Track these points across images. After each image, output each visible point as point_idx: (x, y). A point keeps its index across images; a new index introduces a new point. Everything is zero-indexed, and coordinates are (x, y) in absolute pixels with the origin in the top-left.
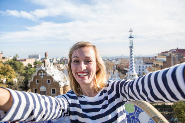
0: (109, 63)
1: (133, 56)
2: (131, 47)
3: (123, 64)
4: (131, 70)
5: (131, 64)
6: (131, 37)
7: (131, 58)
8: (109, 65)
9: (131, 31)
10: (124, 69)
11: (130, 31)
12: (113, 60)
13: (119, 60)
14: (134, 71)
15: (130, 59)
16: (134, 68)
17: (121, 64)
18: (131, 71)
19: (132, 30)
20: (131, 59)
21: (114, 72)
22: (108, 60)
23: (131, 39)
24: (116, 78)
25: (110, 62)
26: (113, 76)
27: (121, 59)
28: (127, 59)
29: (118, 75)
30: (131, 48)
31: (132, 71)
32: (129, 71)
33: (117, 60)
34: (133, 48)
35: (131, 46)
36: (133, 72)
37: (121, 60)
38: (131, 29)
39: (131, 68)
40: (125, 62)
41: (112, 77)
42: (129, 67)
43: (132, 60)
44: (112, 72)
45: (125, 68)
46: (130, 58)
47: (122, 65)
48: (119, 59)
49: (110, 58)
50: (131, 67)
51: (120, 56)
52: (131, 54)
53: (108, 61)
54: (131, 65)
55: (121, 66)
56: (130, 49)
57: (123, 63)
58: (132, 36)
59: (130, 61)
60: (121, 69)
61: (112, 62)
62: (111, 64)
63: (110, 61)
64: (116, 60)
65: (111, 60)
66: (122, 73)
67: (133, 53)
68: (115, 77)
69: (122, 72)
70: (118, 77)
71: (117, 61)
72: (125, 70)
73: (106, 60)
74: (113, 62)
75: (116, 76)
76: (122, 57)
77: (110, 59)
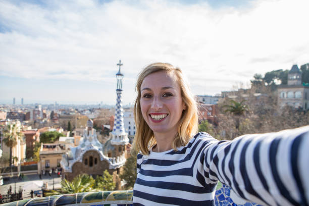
0: (78, 116)
1: (121, 105)
2: (119, 90)
3: (102, 117)
4: (118, 128)
5: (118, 118)
6: (119, 74)
7: (119, 107)
8: (78, 119)
9: (120, 65)
10: (105, 126)
11: (118, 65)
12: (85, 110)
13: (96, 111)
14: (123, 129)
15: (116, 110)
16: (123, 124)
17: (99, 117)
18: (117, 130)
19: (121, 63)
20: (118, 110)
21: (90, 131)
22: (77, 110)
23: (120, 77)
24: (92, 143)
25: (79, 114)
26: (88, 138)
27: (99, 109)
28: (109, 109)
29: (96, 136)
30: (119, 92)
31: (119, 130)
32: (115, 130)
33: (92, 110)
34: (122, 92)
35: (118, 88)
36: (121, 131)
37: (100, 111)
38: (120, 61)
39: (118, 125)
40: (105, 114)
41: (85, 140)
42: (115, 123)
43: (120, 111)
44: (85, 131)
45: (106, 124)
46: (116, 107)
47: (100, 119)
48: (96, 109)
49: (80, 106)
50: (118, 123)
51: (98, 104)
52: (119, 102)
53: (76, 112)
54: (118, 120)
55: (100, 121)
56: (118, 94)
57: (104, 116)
58: (121, 72)
59: (116, 112)
60: (98, 125)
61: (83, 115)
62: (82, 117)
63: (79, 112)
64: (90, 110)
65: (82, 111)
66: (101, 133)
67: (121, 100)
68: (90, 140)
69: (101, 130)
70: (96, 141)
71: (93, 113)
72: (106, 128)
73: (72, 110)
74: (85, 114)
75: (93, 138)
76: (101, 107)
77: (80, 109)
